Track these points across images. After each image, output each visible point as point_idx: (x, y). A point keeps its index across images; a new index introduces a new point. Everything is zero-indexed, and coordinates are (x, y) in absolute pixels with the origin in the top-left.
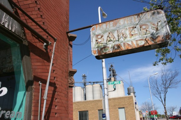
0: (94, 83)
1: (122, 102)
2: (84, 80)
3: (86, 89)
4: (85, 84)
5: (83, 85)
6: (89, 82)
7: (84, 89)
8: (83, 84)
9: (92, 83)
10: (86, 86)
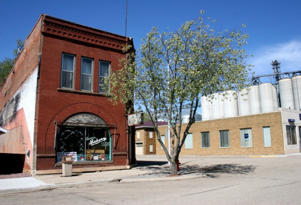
0: (294, 73)
1: (267, 119)
2: (276, 71)
3: (281, 87)
4: (278, 78)
5: (275, 79)
6: (285, 73)
7: (277, 85)
8: (275, 77)
9: (291, 75)
10: (280, 81)
